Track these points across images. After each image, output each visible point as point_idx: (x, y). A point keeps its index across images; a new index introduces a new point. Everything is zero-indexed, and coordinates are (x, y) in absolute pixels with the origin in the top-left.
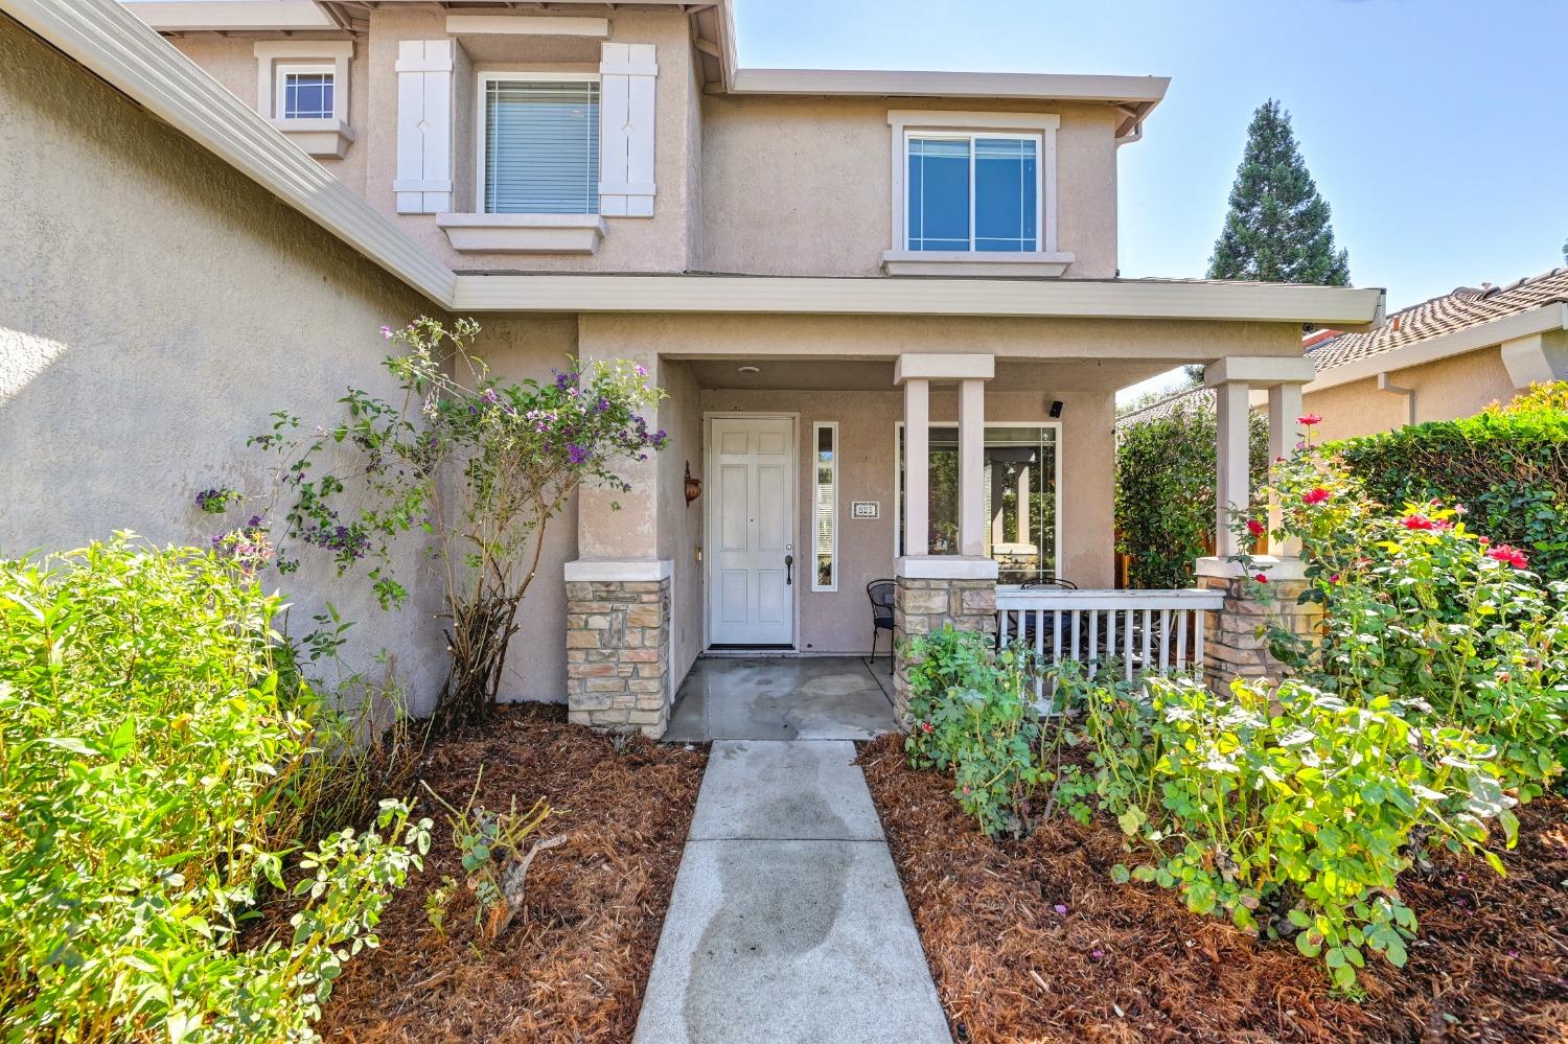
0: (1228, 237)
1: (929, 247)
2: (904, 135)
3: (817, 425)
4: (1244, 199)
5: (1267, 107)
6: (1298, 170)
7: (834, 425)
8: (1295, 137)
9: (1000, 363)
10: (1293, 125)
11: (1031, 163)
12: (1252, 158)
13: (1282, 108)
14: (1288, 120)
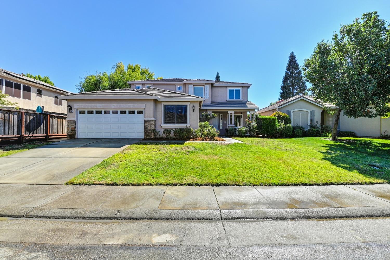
0: (285, 76)
1: (231, 99)
2: (228, 89)
3: (221, 115)
4: (288, 69)
5: (292, 53)
6: (297, 64)
7: (222, 115)
8: (297, 58)
9: (235, 112)
10: (296, 56)
11: (240, 91)
12: (289, 62)
13: (295, 53)
14: (295, 55)
